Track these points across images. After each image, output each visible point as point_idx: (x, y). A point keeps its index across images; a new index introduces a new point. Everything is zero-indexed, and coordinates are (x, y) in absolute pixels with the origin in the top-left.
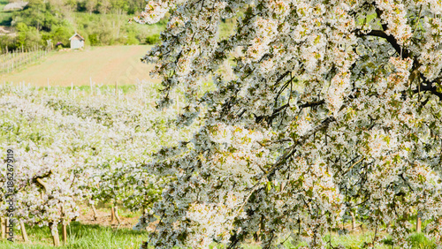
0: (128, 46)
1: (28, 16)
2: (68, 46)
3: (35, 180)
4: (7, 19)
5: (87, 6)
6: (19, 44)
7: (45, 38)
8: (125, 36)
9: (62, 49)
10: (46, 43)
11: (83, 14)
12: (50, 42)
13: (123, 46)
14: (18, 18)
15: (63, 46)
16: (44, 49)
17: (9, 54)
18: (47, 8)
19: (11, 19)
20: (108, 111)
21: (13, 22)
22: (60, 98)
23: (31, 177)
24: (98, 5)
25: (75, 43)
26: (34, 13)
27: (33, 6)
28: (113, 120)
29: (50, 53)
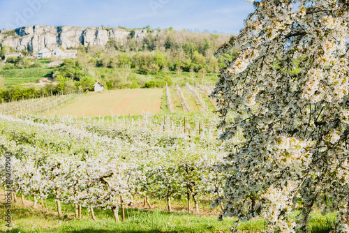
0: (133, 89)
1: (64, 70)
2: (93, 90)
3: (101, 179)
4: (50, 73)
5: (103, 62)
6: (60, 89)
7: (77, 85)
8: (131, 83)
9: (88, 92)
10: (78, 88)
11: (100, 68)
12: (80, 87)
13: (129, 90)
14: (57, 72)
15: (90, 90)
16: (77, 92)
17: (54, 97)
18: (76, 65)
19: (52, 73)
20: (128, 133)
21: (54, 75)
22: (94, 125)
23: (98, 177)
24: (111, 62)
25: (97, 88)
26: (68, 68)
27: (67, 64)
28: (131, 139)
29: (81, 95)
